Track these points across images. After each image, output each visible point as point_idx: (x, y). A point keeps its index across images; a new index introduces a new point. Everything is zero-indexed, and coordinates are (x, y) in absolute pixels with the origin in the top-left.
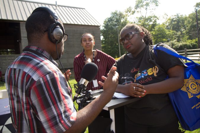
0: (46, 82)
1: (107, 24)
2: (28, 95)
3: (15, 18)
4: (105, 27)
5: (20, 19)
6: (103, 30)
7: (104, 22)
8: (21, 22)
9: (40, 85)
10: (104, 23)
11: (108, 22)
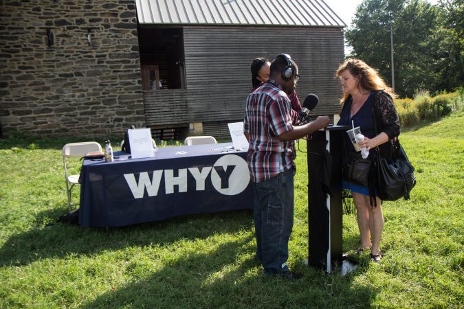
0: (280, 102)
1: (366, 16)
2: (268, 109)
3: (175, 21)
4: (359, 24)
5: (184, 21)
6: (354, 31)
7: (356, 12)
8: (184, 27)
9: (276, 103)
10: (357, 15)
11: (367, 11)
